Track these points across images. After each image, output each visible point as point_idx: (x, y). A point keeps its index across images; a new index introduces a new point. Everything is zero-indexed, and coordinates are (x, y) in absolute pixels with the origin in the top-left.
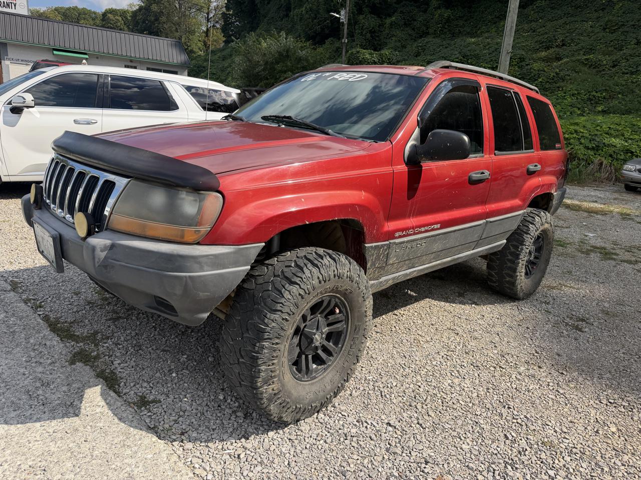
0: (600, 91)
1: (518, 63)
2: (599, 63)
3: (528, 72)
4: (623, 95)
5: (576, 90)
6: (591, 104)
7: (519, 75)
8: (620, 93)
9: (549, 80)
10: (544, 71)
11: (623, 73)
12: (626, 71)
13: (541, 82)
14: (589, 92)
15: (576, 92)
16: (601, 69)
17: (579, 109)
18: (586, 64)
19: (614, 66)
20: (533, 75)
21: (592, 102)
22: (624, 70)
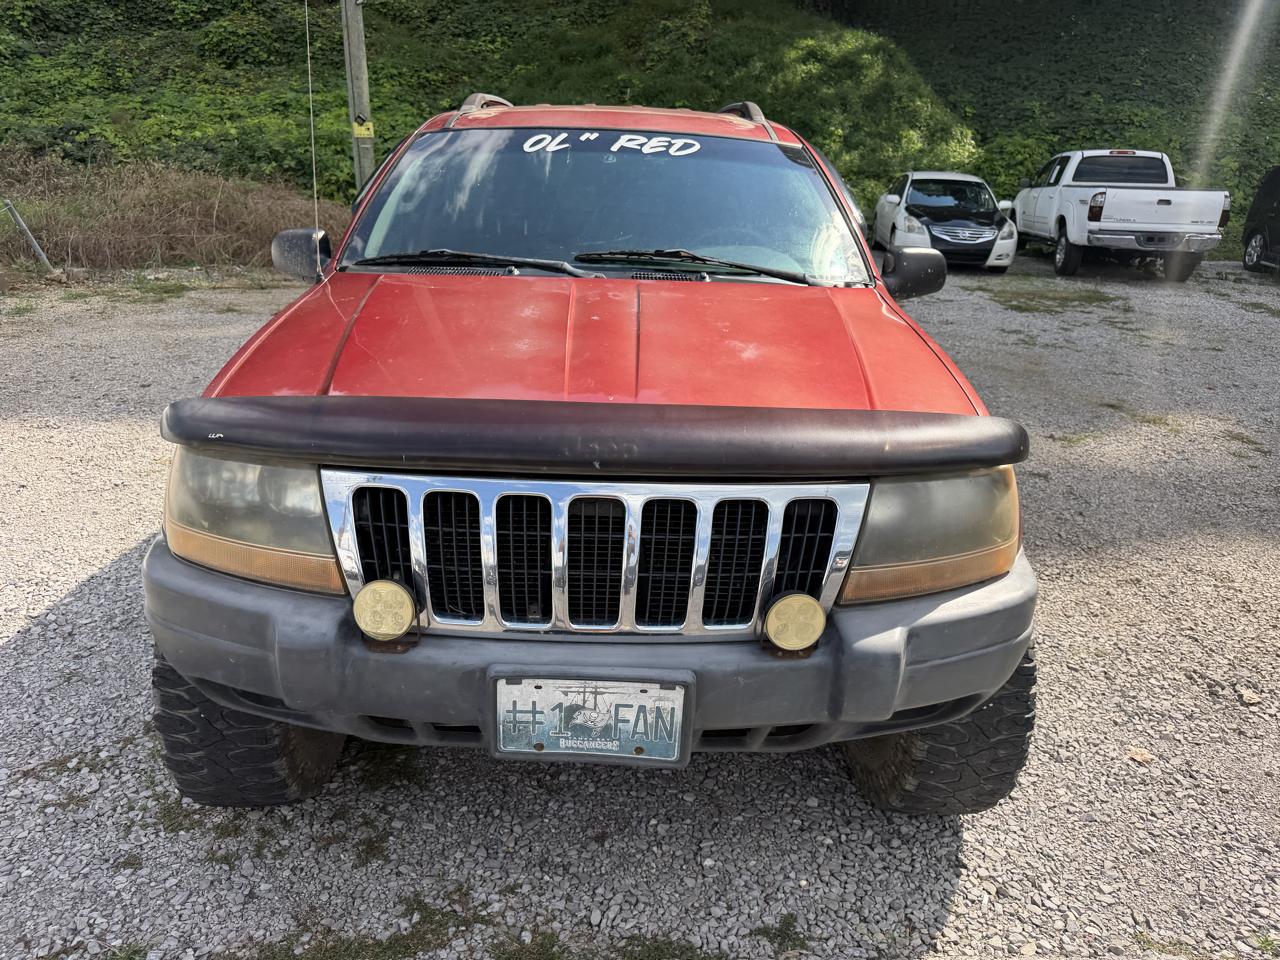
0: (433, 69)
1: (254, 6)
2: (406, 13)
3: (288, 28)
4: (470, 77)
5: (393, 67)
6: (427, 94)
7: (272, 32)
8: (464, 73)
9: (335, 46)
10: (319, 26)
11: (454, 35)
12: (457, 31)
13: (320, 48)
14: (417, 71)
15: (395, 72)
16: (413, 24)
17: (412, 104)
18: (385, 14)
19: (433, 21)
20: (299, 33)
21: (428, 90)
22: (453, 29)
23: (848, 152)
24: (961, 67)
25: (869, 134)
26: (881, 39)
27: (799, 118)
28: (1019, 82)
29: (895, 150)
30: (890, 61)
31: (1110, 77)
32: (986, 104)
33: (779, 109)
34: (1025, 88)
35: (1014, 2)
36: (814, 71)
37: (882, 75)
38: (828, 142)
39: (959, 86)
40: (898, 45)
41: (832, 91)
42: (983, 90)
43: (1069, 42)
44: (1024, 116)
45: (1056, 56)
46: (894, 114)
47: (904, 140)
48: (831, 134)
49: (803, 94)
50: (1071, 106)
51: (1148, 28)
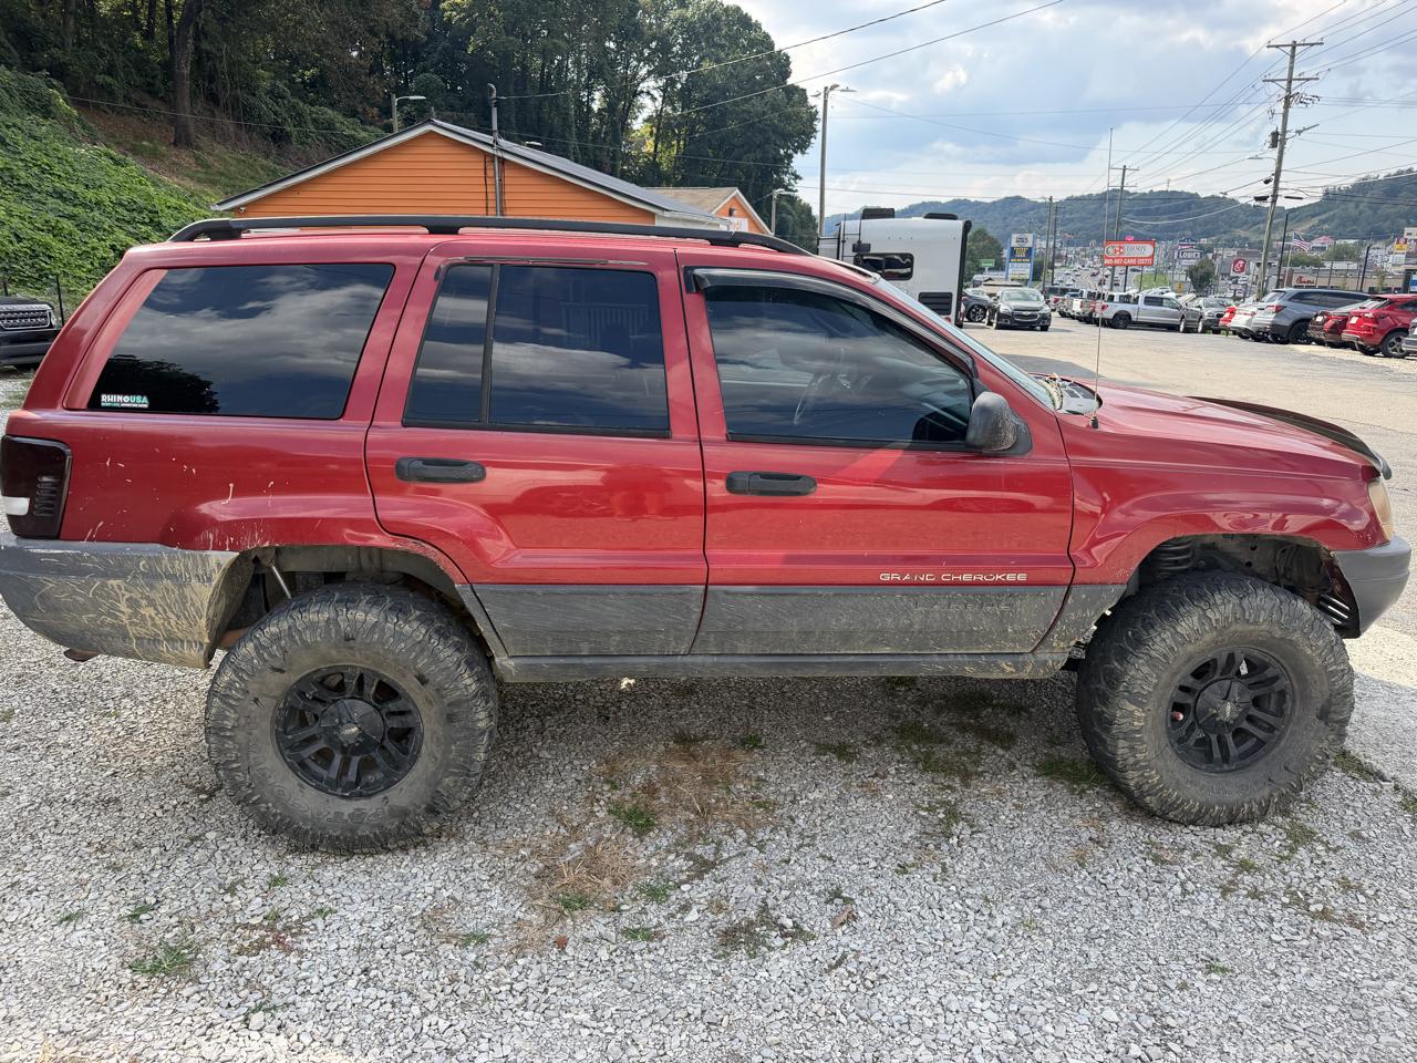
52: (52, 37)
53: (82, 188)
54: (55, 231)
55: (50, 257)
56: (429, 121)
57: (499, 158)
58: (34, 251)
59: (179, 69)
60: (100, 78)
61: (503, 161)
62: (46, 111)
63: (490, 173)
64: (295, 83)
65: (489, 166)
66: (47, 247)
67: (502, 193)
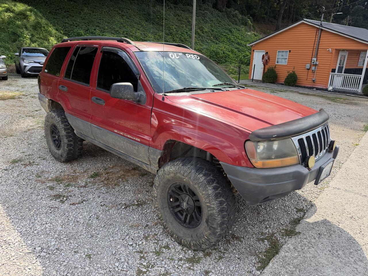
23: (33, 43)
24: (54, 18)
25: (38, 38)
26: (30, 7)
27: (11, 31)
28: (74, 24)
29: (49, 43)
30: (36, 15)
31: (98, 25)
32: (66, 30)
33: (2, 27)
34: (76, 27)
35: (64, 1)
36: (11, 16)
37: (35, 19)
38: (25, 40)
39: (56, 24)
40: (37, 10)
41: (20, 23)
42: (64, 26)
43: (84, 14)
44: (79, 35)
45: (81, 18)
46: (44, 32)
47: (50, 40)
48: (25, 37)
49: (10, 23)
50: (92, 33)
51: (103, 13)
52: (255, 7)
53: (244, 42)
54: (232, 52)
55: (229, 58)
56: (303, 20)
57: (321, 29)
58: (226, 56)
59: (281, 11)
60: (263, 16)
61: (322, 30)
62: (246, 24)
63: (317, 34)
64: (317, 12)
65: (318, 32)
66: (229, 55)
67: (320, 39)
